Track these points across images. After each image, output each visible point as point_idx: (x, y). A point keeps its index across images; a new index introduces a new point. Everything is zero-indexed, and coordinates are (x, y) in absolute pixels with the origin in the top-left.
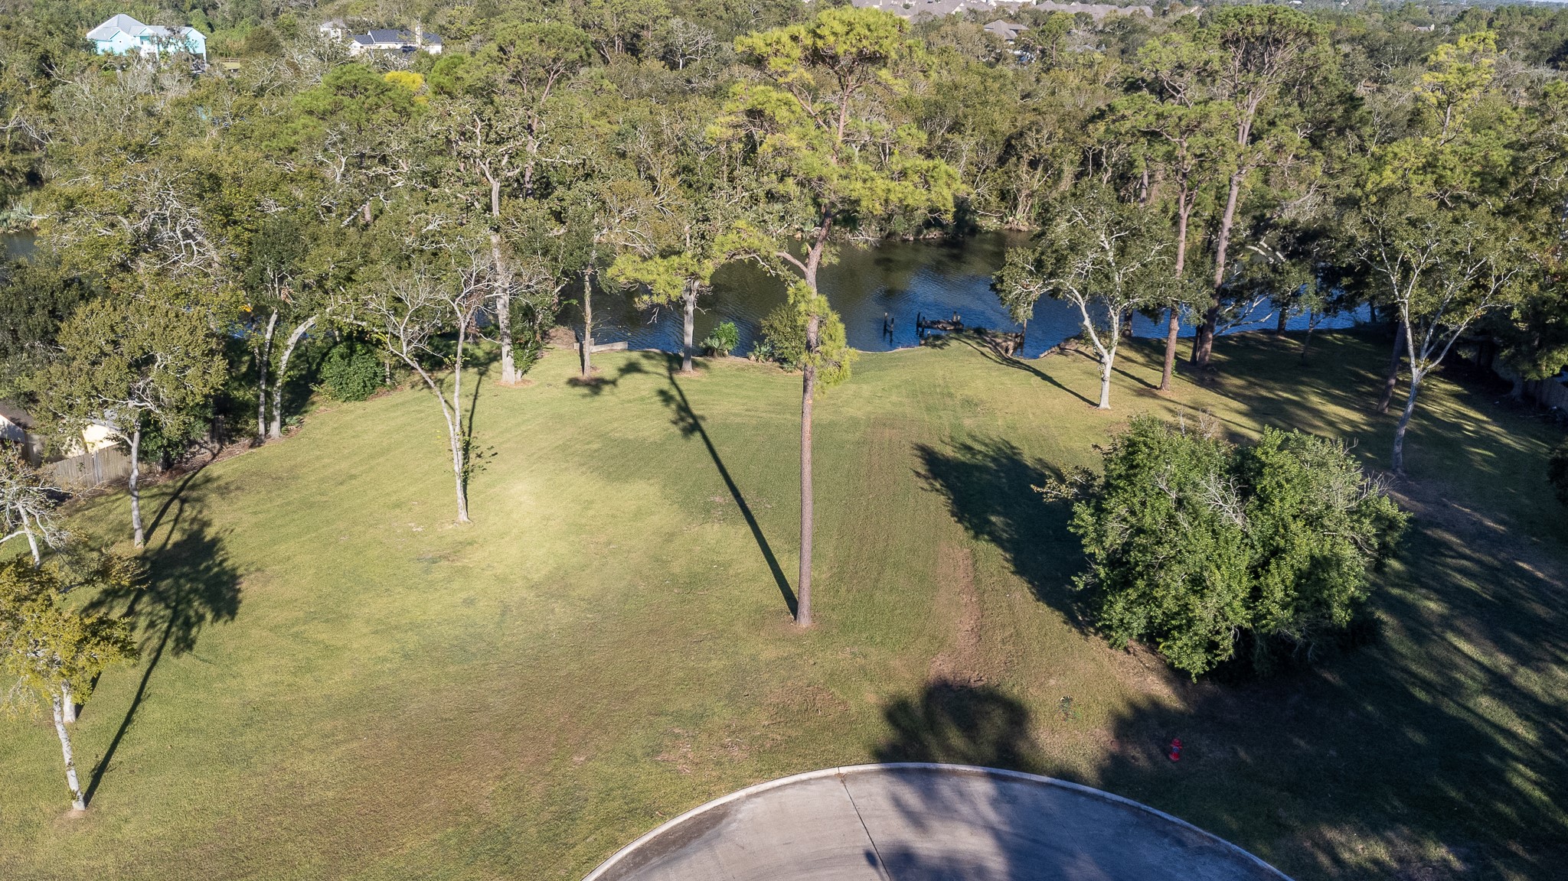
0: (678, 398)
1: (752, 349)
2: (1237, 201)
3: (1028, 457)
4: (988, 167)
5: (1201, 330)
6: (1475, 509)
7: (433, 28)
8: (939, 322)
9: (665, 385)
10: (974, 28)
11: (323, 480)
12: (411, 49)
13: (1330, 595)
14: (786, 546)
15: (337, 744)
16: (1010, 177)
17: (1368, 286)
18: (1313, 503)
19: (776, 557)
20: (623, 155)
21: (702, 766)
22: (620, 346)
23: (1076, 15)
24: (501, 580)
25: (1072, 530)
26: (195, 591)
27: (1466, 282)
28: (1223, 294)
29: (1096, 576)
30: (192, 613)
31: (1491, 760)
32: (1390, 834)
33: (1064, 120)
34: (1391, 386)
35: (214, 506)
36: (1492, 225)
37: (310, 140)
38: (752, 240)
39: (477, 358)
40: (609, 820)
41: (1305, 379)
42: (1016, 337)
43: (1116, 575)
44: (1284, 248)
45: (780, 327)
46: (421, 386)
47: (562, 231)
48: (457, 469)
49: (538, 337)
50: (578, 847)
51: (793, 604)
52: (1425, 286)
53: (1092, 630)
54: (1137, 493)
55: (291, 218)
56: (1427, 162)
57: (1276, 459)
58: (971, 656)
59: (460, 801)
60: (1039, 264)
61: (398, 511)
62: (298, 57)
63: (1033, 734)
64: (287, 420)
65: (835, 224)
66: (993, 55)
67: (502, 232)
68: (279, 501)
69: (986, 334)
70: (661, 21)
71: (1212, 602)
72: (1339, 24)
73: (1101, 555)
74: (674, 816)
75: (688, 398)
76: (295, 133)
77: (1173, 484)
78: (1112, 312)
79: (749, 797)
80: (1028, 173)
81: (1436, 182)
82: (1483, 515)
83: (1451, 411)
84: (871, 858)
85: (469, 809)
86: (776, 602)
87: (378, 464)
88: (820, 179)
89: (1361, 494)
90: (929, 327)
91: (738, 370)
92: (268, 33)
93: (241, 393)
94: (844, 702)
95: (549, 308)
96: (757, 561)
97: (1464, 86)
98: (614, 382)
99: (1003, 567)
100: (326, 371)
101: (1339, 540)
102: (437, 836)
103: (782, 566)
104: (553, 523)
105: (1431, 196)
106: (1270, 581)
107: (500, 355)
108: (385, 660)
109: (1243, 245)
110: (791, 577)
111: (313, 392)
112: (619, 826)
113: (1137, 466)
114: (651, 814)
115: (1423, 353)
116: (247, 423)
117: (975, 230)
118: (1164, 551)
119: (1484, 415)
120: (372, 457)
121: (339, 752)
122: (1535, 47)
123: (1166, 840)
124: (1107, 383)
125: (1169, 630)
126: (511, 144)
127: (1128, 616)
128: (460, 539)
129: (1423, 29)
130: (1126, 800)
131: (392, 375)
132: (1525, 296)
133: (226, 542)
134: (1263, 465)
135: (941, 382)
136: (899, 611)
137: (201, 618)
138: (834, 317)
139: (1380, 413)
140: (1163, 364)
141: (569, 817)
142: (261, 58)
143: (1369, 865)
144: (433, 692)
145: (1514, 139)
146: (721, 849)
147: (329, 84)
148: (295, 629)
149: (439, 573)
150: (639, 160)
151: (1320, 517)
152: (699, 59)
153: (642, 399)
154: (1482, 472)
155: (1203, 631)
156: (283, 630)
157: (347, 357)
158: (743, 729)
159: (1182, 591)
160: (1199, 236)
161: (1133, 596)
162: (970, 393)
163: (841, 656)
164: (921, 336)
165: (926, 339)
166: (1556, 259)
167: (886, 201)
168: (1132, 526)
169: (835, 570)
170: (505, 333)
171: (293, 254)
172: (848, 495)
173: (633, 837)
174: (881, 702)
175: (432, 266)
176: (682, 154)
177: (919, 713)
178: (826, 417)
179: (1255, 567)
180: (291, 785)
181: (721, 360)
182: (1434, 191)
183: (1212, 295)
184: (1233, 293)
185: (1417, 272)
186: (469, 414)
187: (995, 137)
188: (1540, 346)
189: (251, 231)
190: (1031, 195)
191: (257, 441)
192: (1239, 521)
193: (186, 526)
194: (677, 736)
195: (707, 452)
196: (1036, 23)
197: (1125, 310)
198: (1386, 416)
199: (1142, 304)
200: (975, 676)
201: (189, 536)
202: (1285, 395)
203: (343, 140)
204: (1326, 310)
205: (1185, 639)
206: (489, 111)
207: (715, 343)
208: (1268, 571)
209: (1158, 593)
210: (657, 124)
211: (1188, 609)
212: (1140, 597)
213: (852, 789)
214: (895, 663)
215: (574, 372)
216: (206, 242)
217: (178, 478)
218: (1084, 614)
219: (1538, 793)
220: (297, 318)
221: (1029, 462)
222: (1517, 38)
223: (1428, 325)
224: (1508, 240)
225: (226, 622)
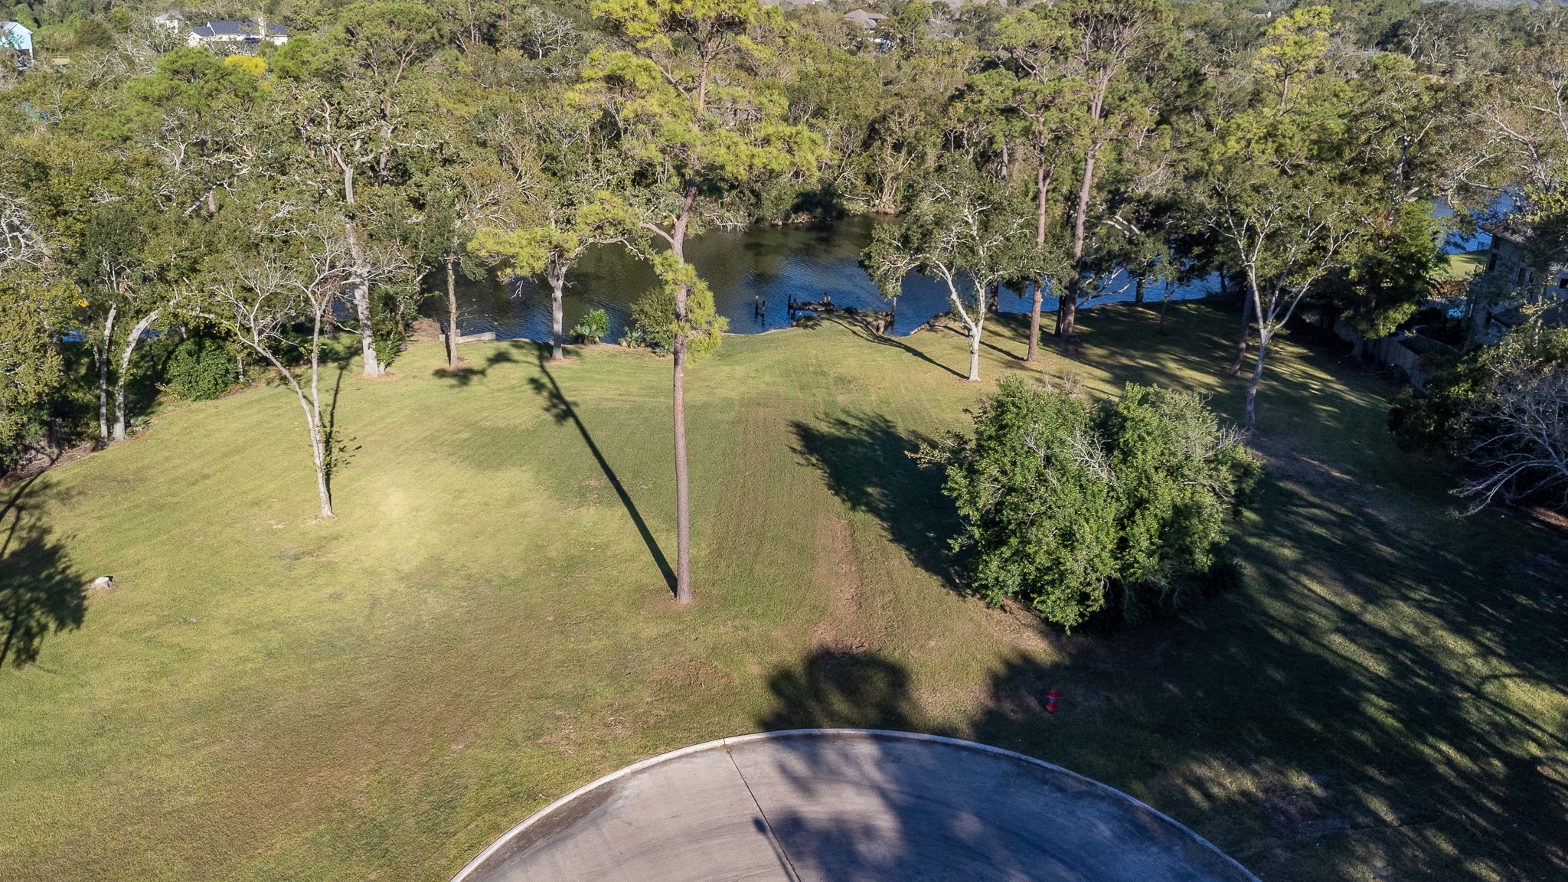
0: (550, 385)
1: (624, 335)
2: (1093, 176)
3: (902, 431)
4: (853, 151)
5: (1064, 302)
6: (1322, 461)
7: (277, 19)
8: (810, 304)
9: (536, 373)
10: (835, 16)
11: (173, 481)
12: (255, 41)
13: (1192, 542)
14: (664, 526)
15: (197, 748)
16: (875, 161)
17: (1217, 253)
18: (1173, 454)
19: (654, 537)
20: (483, 144)
21: (585, 746)
22: (488, 336)
23: (934, 4)
24: (369, 573)
25: (946, 493)
26: (36, 600)
27: (1308, 245)
28: (1082, 266)
29: (971, 537)
30: (33, 623)
31: (1346, 692)
32: (1256, 767)
33: (925, 104)
34: (1241, 350)
35: (54, 513)
36: (1329, 191)
37: (145, 127)
38: (616, 211)
39: (337, 353)
40: (491, 806)
41: (1164, 347)
42: (887, 315)
43: (990, 535)
44: (1138, 221)
45: (651, 312)
46: (277, 382)
47: (421, 218)
48: (317, 462)
49: (401, 328)
50: (459, 835)
51: (673, 581)
52: (1271, 250)
53: (969, 591)
54: (1007, 452)
55: (127, 207)
56: (1268, 132)
57: (1138, 412)
58: (853, 623)
59: (333, 798)
60: (906, 240)
61: (256, 509)
62: (131, 50)
63: (915, 695)
64: (132, 421)
65: (700, 194)
66: (854, 43)
67: (357, 220)
68: (126, 505)
69: (857, 314)
70: (519, 10)
71: (1082, 554)
72: (1182, 12)
73: (975, 516)
74: (557, 797)
75: (559, 385)
76: (129, 120)
77: (1041, 443)
78: (978, 285)
79: (635, 773)
80: (892, 156)
81: (1276, 151)
82: (1330, 466)
83: (1298, 372)
84: (759, 825)
85: (342, 804)
86: (655, 580)
87: (233, 462)
88: (683, 145)
89: (1218, 444)
90: (800, 309)
91: (609, 356)
92: (98, 25)
93: (81, 394)
94: (727, 675)
95: (411, 298)
96: (634, 541)
97: (1300, 59)
98: (482, 372)
99: (881, 536)
100: (173, 369)
101: (1199, 488)
102: (308, 835)
103: (661, 545)
104: (422, 513)
105: (1273, 163)
106: (1136, 530)
107: (362, 349)
108: (246, 660)
109: (1099, 218)
110: (669, 556)
111: (160, 392)
112: (501, 811)
113: (1007, 425)
114: (534, 797)
115: (1270, 314)
116: (87, 425)
117: (842, 214)
118: (1035, 508)
119: (1329, 374)
120: (225, 455)
121: (199, 756)
122: (1365, 31)
123: (1046, 787)
124: (976, 356)
125: (1043, 585)
126: (363, 128)
127: (1002, 575)
128: (324, 534)
129: (1260, 16)
130: (1007, 752)
131: (245, 373)
132: (1361, 257)
133: (68, 549)
134: (1125, 419)
135: (814, 361)
136: (779, 584)
137: (43, 628)
138: (702, 285)
139: (1233, 376)
140: (1028, 337)
141: (449, 805)
142: (92, 51)
143: (1238, 797)
144: (300, 689)
145: (1347, 110)
146: (607, 827)
147: (164, 69)
148: (147, 634)
149: (303, 569)
150: (501, 150)
151: (1180, 467)
152: (559, 49)
153: (512, 388)
154: (1328, 426)
155: (1074, 584)
156: (134, 636)
157: (195, 354)
158: (626, 707)
159: (1053, 545)
160: (1058, 210)
161: (1007, 554)
162: (843, 371)
163: (722, 630)
164: (793, 317)
165: (798, 321)
166: (1390, 223)
167: (751, 167)
168: (1003, 486)
169: (713, 546)
170: (366, 325)
171: (130, 244)
172: (725, 473)
173: (516, 821)
174: (764, 672)
175: (283, 253)
176: (545, 141)
177: (803, 681)
178: (698, 398)
179: (1122, 519)
180: (149, 793)
181: (593, 347)
182: (1275, 160)
183: (1073, 267)
184: (1093, 265)
185: (1262, 236)
186: (330, 408)
187: (859, 121)
188: (1377, 307)
189: (84, 222)
190: (895, 179)
191: (99, 444)
192: (1104, 475)
193: (24, 534)
194: (559, 718)
195: (581, 437)
196: (895, 13)
197: (990, 284)
198: (1239, 379)
199: (1007, 276)
200: (856, 641)
201: (28, 545)
202: (1145, 363)
203: (182, 126)
204: (1180, 279)
205: (1058, 593)
206: (338, 96)
207: (586, 331)
208: (1134, 522)
209: (1031, 549)
210: (518, 112)
211: (1060, 563)
212: (1013, 554)
213: (738, 758)
214: (777, 634)
215: (441, 363)
216: (34, 234)
217: (13, 486)
218: (961, 577)
219: (1390, 721)
220: (138, 312)
221: (903, 435)
222: (1347, 23)
223: (1273, 287)
224: (1344, 204)
225: (71, 631)
